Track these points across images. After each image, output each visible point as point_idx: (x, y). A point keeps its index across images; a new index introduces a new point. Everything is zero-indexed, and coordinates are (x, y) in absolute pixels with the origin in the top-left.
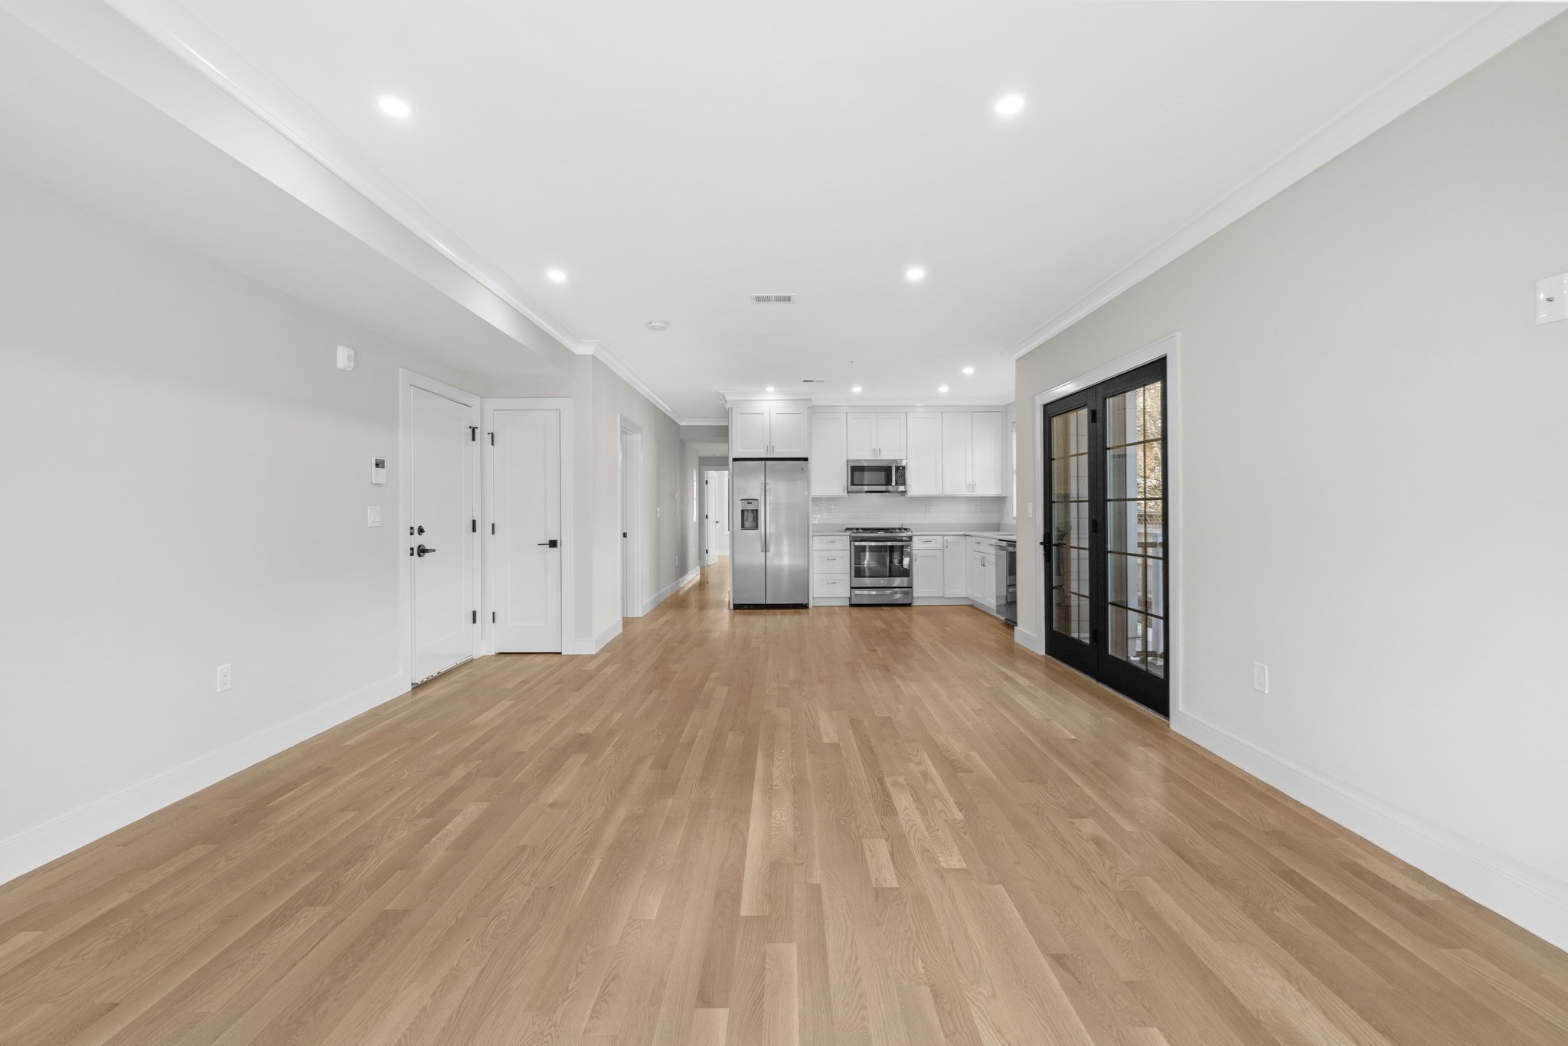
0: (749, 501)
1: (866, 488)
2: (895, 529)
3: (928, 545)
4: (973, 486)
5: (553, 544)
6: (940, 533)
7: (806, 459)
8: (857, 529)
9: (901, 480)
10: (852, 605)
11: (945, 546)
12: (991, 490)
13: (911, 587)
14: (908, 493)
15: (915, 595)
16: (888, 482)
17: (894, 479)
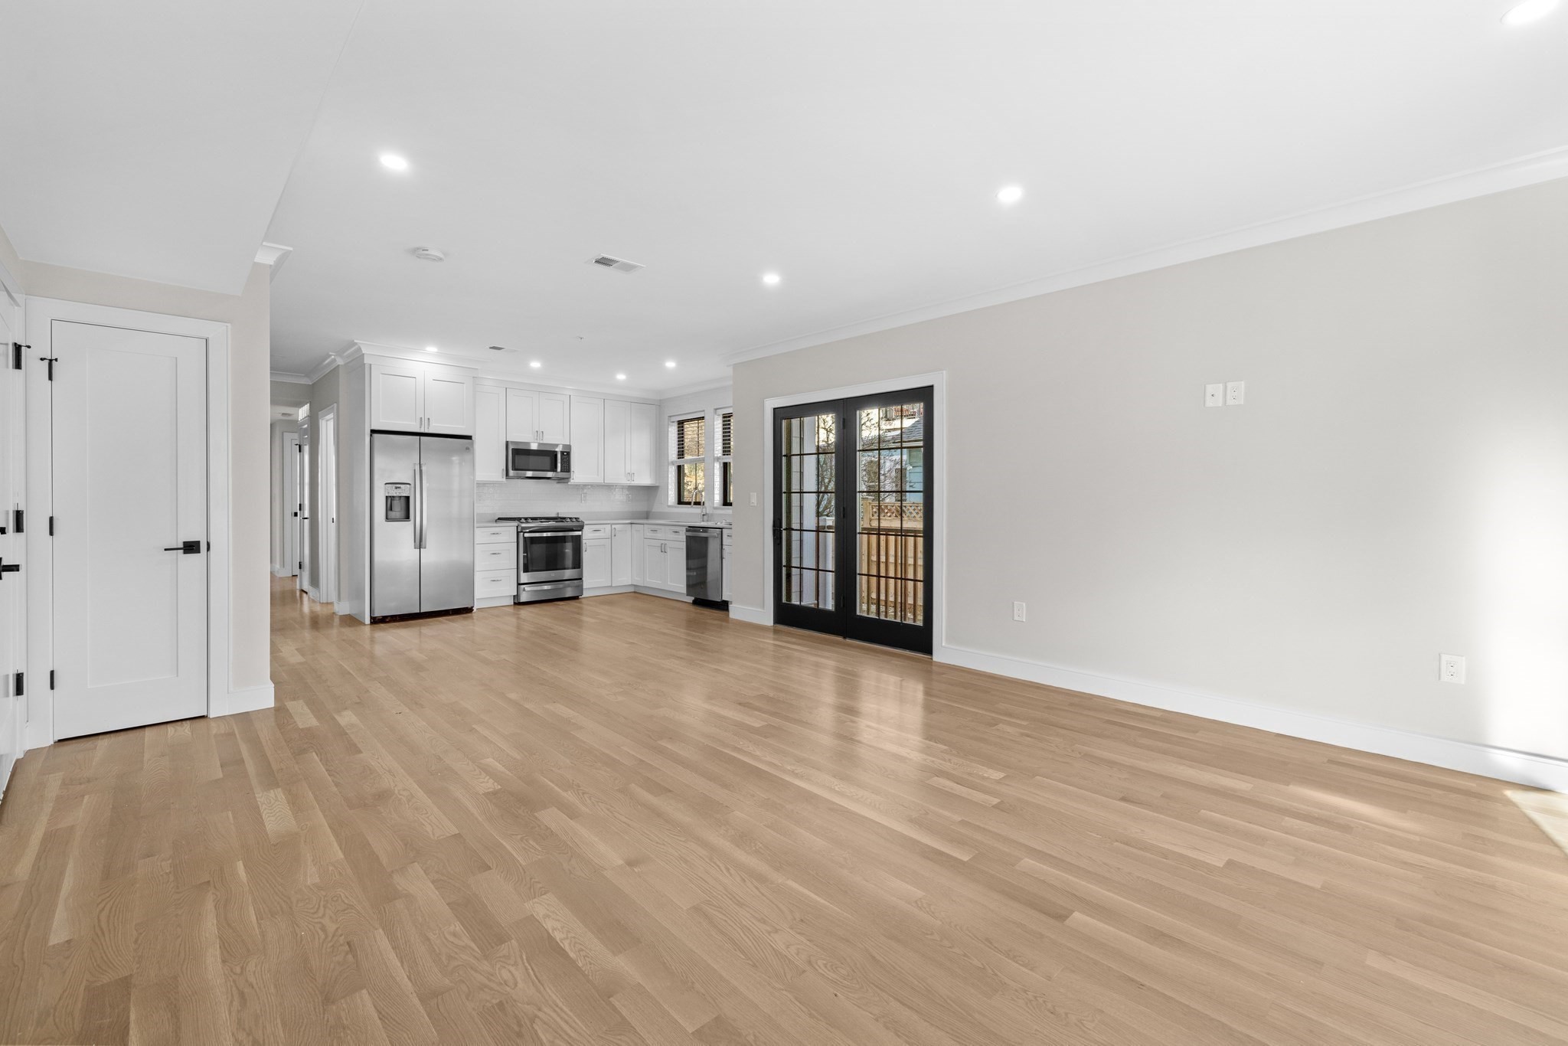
0: (397, 485)
1: (529, 474)
2: (564, 518)
3: (597, 534)
4: (631, 474)
5: (191, 547)
6: (609, 522)
7: (469, 438)
8: (526, 519)
9: (567, 468)
10: (518, 603)
11: (613, 535)
12: (646, 480)
13: (581, 579)
14: (572, 481)
15: (585, 587)
16: (554, 468)
17: (559, 465)
